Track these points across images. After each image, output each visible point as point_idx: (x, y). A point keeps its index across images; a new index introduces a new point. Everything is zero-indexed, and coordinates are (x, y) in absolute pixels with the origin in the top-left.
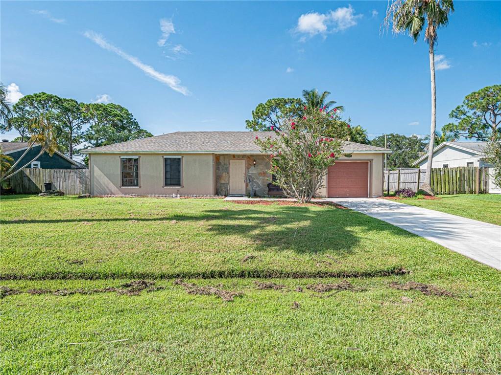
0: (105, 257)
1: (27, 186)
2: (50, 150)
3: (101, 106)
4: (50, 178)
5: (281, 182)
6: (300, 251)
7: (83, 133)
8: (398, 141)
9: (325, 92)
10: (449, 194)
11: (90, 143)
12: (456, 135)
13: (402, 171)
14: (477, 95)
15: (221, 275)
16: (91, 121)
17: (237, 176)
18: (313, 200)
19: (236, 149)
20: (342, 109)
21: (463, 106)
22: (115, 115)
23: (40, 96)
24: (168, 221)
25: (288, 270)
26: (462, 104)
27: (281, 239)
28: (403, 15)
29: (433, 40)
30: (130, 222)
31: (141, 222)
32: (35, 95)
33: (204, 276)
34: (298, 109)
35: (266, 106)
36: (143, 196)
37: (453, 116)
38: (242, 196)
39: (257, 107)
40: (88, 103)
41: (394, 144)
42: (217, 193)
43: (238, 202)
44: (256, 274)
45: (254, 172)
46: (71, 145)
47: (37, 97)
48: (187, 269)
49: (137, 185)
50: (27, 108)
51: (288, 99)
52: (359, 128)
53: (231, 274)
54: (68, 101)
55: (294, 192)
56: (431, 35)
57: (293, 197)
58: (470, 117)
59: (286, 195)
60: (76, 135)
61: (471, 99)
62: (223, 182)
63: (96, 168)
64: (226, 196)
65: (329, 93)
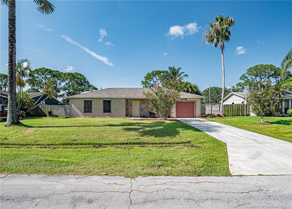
0: (84, 139)
1: (40, 113)
2: (51, 97)
3: (71, 74)
4: (51, 109)
5: (154, 111)
6: (156, 136)
7: (62, 87)
8: (217, 90)
9: (179, 68)
10: (233, 116)
11: (66, 92)
12: (242, 88)
13: (213, 106)
14: (252, 69)
15: (127, 144)
16: (66, 81)
17: (136, 109)
18: (168, 119)
19: (135, 96)
20: (187, 76)
21: (246, 74)
22: (78, 78)
23: (42, 69)
24: (106, 127)
25: (150, 142)
26: (246, 73)
27: (150, 133)
28: (210, 36)
29: (223, 47)
30: (91, 127)
31: (96, 127)
32: (40, 69)
33: (120, 144)
34: (166, 75)
35: (151, 74)
36: (94, 117)
37: (241, 79)
38: (138, 117)
39: (147, 75)
40: (65, 73)
41: (216, 92)
42: (127, 116)
43: (136, 120)
44: (139, 143)
45: (143, 106)
46: (56, 93)
47: (41, 70)
48: (114, 142)
49: (91, 112)
50: (36, 75)
51: (162, 71)
52: (195, 85)
53: (130, 143)
54: (55, 71)
55: (160, 115)
56: (222, 46)
57: (160, 117)
58: (249, 79)
59: (156, 116)
60: (59, 88)
61: (250, 70)
62: (129, 111)
63: (73, 105)
64: (131, 117)
65: (181, 68)
